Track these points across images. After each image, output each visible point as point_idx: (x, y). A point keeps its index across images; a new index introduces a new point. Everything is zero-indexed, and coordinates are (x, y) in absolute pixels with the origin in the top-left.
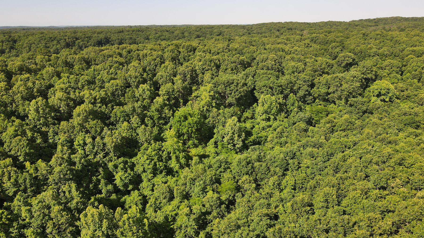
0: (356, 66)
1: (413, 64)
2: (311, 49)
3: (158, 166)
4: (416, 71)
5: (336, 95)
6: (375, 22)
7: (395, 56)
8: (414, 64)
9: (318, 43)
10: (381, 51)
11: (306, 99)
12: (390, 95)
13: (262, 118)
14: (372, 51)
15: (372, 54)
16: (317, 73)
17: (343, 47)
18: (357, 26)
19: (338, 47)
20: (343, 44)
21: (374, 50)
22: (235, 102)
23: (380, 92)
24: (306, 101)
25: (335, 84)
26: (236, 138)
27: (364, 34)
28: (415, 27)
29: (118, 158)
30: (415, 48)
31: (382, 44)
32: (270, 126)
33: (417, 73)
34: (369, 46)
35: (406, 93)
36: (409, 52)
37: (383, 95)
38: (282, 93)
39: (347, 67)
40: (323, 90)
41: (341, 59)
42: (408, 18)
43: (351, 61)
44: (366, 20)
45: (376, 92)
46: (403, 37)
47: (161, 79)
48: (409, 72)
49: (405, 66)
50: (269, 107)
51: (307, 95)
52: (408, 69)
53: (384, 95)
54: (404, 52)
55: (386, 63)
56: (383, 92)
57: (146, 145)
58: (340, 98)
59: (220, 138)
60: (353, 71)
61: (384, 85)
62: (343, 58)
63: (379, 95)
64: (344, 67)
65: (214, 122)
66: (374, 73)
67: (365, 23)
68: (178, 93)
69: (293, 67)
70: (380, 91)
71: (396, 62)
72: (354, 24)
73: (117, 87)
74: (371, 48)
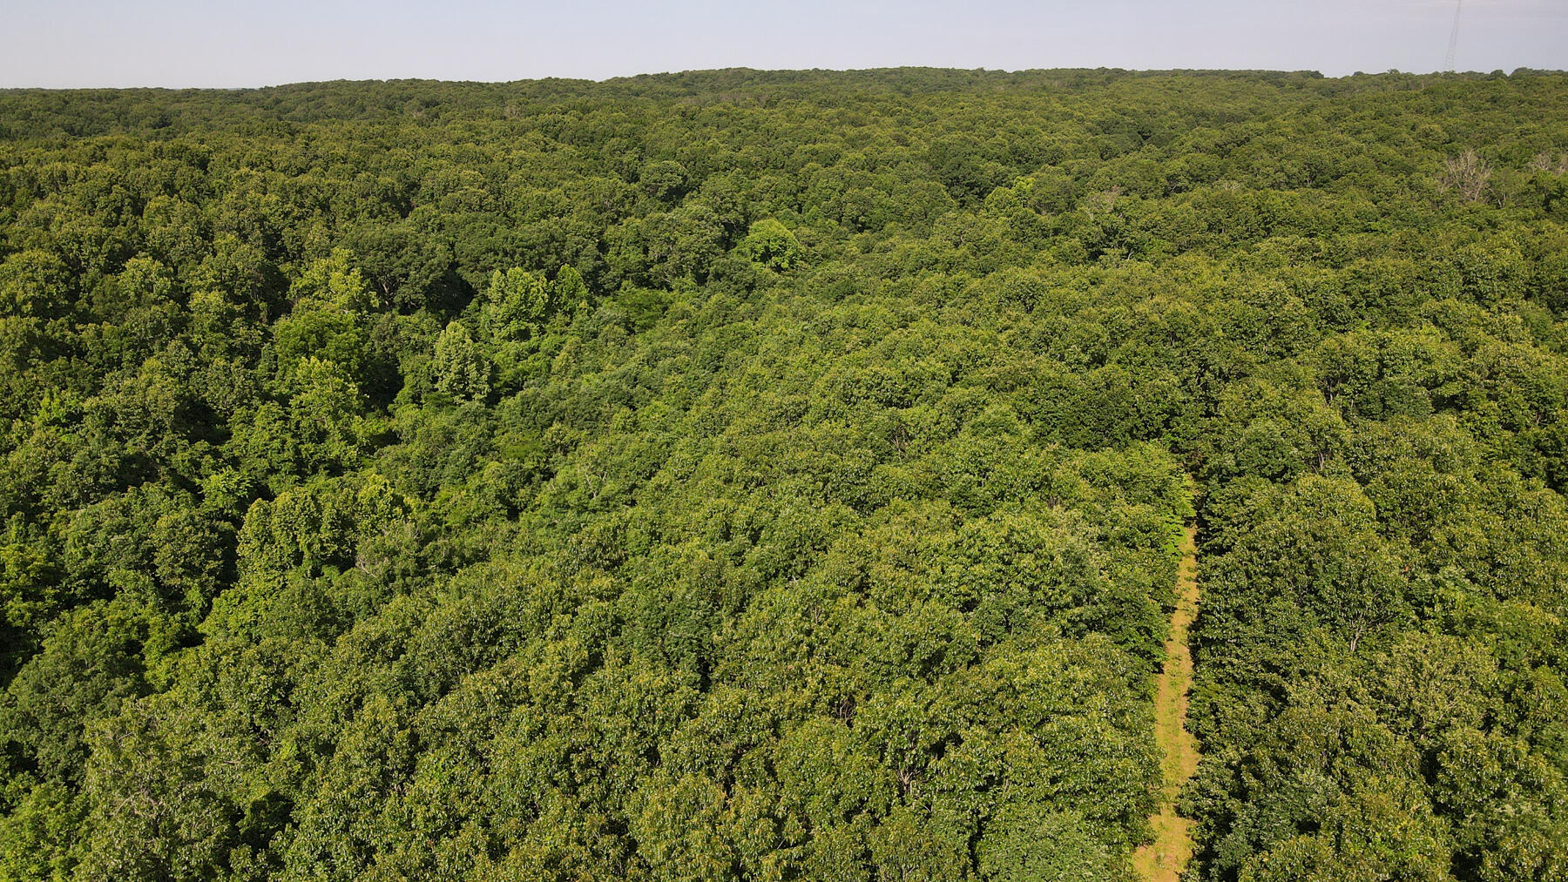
0: (695, 192)
1: (819, 184)
2: (557, 156)
3: (304, 454)
4: (828, 199)
5: (669, 265)
6: (685, 85)
7: (775, 167)
8: (822, 183)
9: (567, 139)
10: (740, 155)
11: (601, 280)
12: (789, 252)
13: (504, 333)
14: (719, 156)
15: (722, 165)
16: (604, 215)
17: (643, 149)
18: (637, 95)
19: (627, 148)
20: (639, 140)
21: (724, 153)
22: (421, 296)
23: (767, 248)
24: (600, 286)
25: (663, 236)
26: (474, 374)
27: (684, 115)
28: (797, 96)
29: (192, 442)
30: (817, 146)
31: (738, 138)
32: (533, 351)
33: (831, 202)
34: (709, 144)
35: (819, 248)
36: (806, 157)
37: (774, 254)
38: (539, 266)
39: (671, 199)
40: (634, 257)
41: (653, 178)
42: (770, 73)
43: (679, 180)
44: (658, 77)
45: (760, 248)
46: (778, 120)
47: (173, 244)
48: (814, 202)
49: (803, 190)
50: (525, 300)
51: (601, 268)
52: (812, 195)
53: (776, 253)
54: (794, 157)
55: (761, 184)
56: (774, 246)
57: (240, 412)
58: (680, 271)
59: (425, 384)
60: (692, 206)
61: (773, 228)
62: (657, 176)
63: (766, 256)
64: (663, 199)
65: (390, 351)
66: (740, 208)
67: (659, 87)
68: (249, 282)
69: (541, 200)
70: (766, 243)
71: (782, 180)
72: (629, 89)
73: (49, 272)
74: (715, 150)
